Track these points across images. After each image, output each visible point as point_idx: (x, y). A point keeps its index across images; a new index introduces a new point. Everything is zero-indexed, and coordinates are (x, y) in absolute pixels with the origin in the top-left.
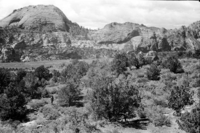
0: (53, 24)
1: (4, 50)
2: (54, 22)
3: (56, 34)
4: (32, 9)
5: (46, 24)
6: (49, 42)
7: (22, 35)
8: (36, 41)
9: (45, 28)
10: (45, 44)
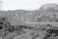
0: (54, 10)
1: (36, 18)
2: (55, 9)
3: (56, 13)
4: (48, 5)
5: (52, 10)
6: (52, 16)
7: (43, 13)
8: (48, 15)
9: (51, 11)
10: (51, 17)
